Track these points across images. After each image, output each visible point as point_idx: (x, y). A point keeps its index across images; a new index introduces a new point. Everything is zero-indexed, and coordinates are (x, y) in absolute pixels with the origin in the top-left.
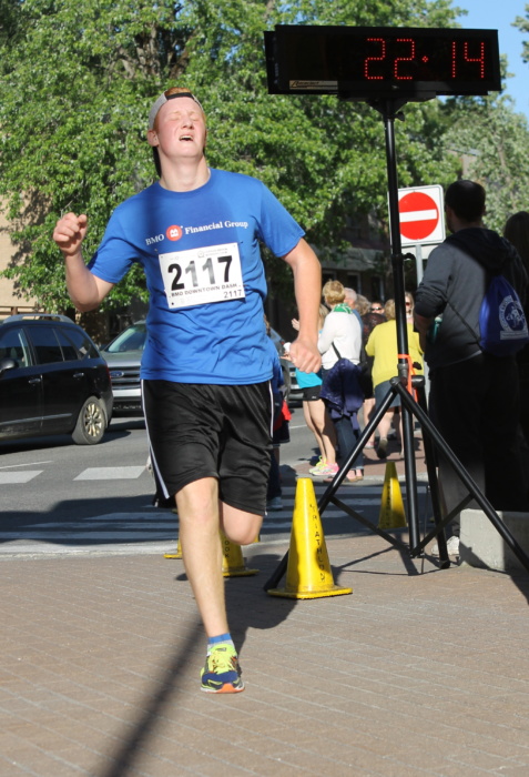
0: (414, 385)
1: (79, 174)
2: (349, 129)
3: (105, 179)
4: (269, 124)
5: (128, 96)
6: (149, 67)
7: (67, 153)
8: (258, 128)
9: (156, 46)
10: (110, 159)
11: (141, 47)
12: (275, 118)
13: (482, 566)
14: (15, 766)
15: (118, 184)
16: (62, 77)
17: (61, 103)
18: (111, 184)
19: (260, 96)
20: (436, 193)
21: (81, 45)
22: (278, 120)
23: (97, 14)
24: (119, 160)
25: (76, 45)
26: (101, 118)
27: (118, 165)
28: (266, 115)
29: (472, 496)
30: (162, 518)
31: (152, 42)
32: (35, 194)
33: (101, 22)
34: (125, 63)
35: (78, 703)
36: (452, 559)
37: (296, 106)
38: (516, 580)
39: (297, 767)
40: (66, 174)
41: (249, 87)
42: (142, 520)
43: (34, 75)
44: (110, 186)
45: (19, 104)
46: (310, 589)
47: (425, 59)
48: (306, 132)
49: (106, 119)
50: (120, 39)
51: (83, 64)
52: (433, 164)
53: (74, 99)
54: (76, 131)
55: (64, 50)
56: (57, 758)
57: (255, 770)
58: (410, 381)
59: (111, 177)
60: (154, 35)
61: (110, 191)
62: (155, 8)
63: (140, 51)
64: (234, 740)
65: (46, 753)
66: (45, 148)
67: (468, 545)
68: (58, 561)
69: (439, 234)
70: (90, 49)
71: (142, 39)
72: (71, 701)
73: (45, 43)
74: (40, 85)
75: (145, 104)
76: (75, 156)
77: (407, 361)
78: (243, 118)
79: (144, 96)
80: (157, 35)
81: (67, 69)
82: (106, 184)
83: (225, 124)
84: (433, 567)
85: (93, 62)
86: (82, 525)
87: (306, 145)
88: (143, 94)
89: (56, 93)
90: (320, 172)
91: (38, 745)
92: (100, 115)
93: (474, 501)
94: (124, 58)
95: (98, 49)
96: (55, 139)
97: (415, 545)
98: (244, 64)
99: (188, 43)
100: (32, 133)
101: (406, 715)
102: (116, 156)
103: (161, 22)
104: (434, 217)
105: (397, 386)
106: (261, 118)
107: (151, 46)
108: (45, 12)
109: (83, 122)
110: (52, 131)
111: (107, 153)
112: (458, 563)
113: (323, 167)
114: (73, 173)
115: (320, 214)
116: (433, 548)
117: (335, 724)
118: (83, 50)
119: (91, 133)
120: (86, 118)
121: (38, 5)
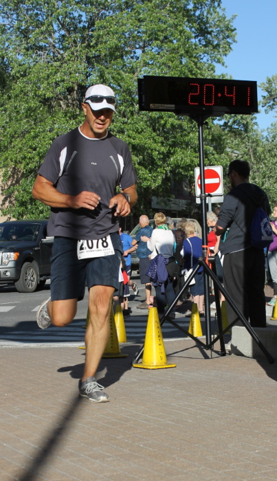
0: (209, 261)
1: (37, 158)
2: (175, 137)
4: (134, 134)
5: (63, 119)
6: (74, 105)
7: (31, 147)
8: (129, 136)
9: (77, 93)
11: (69, 94)
12: (137, 132)
13: (241, 355)
14: (4, 446)
16: (29, 109)
17: (28, 122)
19: (129, 121)
20: (219, 170)
21: (40, 93)
22: (139, 133)
23: (48, 77)
25: (37, 92)
28: (133, 131)
29: (239, 318)
30: (77, 330)
31: (75, 92)
32: (14, 168)
33: (50, 81)
34: (62, 102)
35: (37, 417)
36: (227, 352)
37: (147, 125)
38: (260, 362)
39: (151, 449)
40: (30, 158)
41: (124, 116)
42: (66, 331)
43: (16, 108)
45: (7, 123)
46: (155, 364)
47: (220, 95)
48: (153, 139)
49: (51, 131)
50: (58, 90)
51: (40, 102)
52: (216, 156)
53: (35, 120)
54: (36, 136)
55: (31, 94)
56: (27, 443)
57: (129, 450)
58: (207, 259)
60: (76, 88)
62: (77, 75)
63: (69, 97)
64: (118, 435)
65: (21, 440)
66: (20, 146)
67: (235, 345)
68: (25, 349)
69: (220, 190)
70: (45, 95)
71: (70, 90)
72: (33, 415)
73: (22, 91)
74: (18, 112)
76: (35, 149)
77: (207, 249)
79: (70, 119)
80: (78, 89)
81: (32, 104)
84: (217, 355)
85: (46, 101)
86: (36, 333)
87: (154, 146)
89: (26, 117)
90: (159, 159)
91: (17, 436)
92: (48, 129)
93: (239, 321)
94: (61, 100)
95: (49, 95)
96: (24, 141)
97: (209, 343)
98: (122, 104)
100: (13, 137)
101: (206, 426)
103: (80, 81)
104: (218, 182)
105: (201, 262)
106: (131, 132)
107: (75, 94)
108: (22, 76)
109: (39, 132)
110: (24, 137)
112: (230, 354)
113: (162, 156)
114: (34, 158)
115: (159, 181)
116: (217, 346)
117: (170, 429)
118: (41, 95)
119: (43, 138)
120: (41, 130)
121: (19, 72)
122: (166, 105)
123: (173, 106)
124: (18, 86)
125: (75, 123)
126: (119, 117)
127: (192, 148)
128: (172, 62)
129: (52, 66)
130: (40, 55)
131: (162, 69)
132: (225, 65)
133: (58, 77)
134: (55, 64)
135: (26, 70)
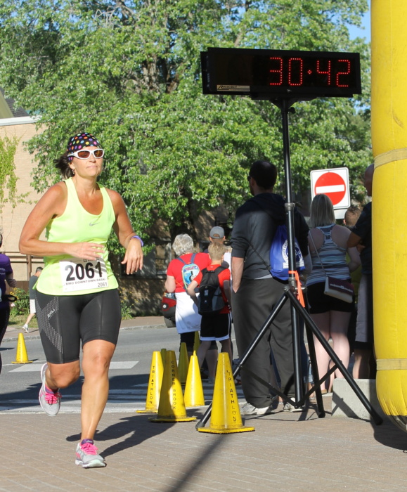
3: (119, 165)
4: (237, 127)
5: (136, 105)
10: (122, 150)
15: (128, 168)
16: (89, 92)
17: (88, 110)
18: (123, 168)
19: (229, 107)
20: (343, 173)
21: (104, 69)
22: (243, 123)
24: (129, 151)
25: (99, 69)
26: (117, 121)
27: (129, 154)
28: (235, 120)
29: (336, 366)
35: (57, 488)
41: (222, 100)
44: (123, 170)
46: (226, 428)
47: (310, 72)
49: (120, 122)
50: (130, 64)
51: (104, 82)
52: (352, 154)
53: (97, 107)
55: (90, 72)
59: (124, 163)
60: (155, 62)
61: (123, 173)
62: (156, 44)
70: (110, 72)
71: (145, 64)
73: (76, 66)
74: (74, 98)
75: (148, 111)
77: (295, 275)
78: (218, 121)
79: (147, 106)
81: (93, 86)
82: (120, 168)
83: (205, 126)
85: (114, 83)
88: (146, 104)
92: (116, 120)
94: (134, 78)
95: (116, 72)
97: (299, 400)
99: (179, 68)
102: (127, 148)
103: (159, 54)
104: (343, 190)
105: (288, 292)
106: (231, 123)
109: (104, 125)
110: (82, 130)
111: (121, 145)
118: (104, 73)
119: (110, 132)
120: (105, 122)
121: (73, 40)
122: (238, 87)
123: (248, 87)
124: (72, 59)
125: (153, 112)
126: (215, 101)
127: (317, 142)
128: (288, 23)
129: (120, 31)
130: (103, 17)
131: (274, 34)
132: (362, 25)
133: (128, 47)
134: (124, 28)
135: (84, 36)
